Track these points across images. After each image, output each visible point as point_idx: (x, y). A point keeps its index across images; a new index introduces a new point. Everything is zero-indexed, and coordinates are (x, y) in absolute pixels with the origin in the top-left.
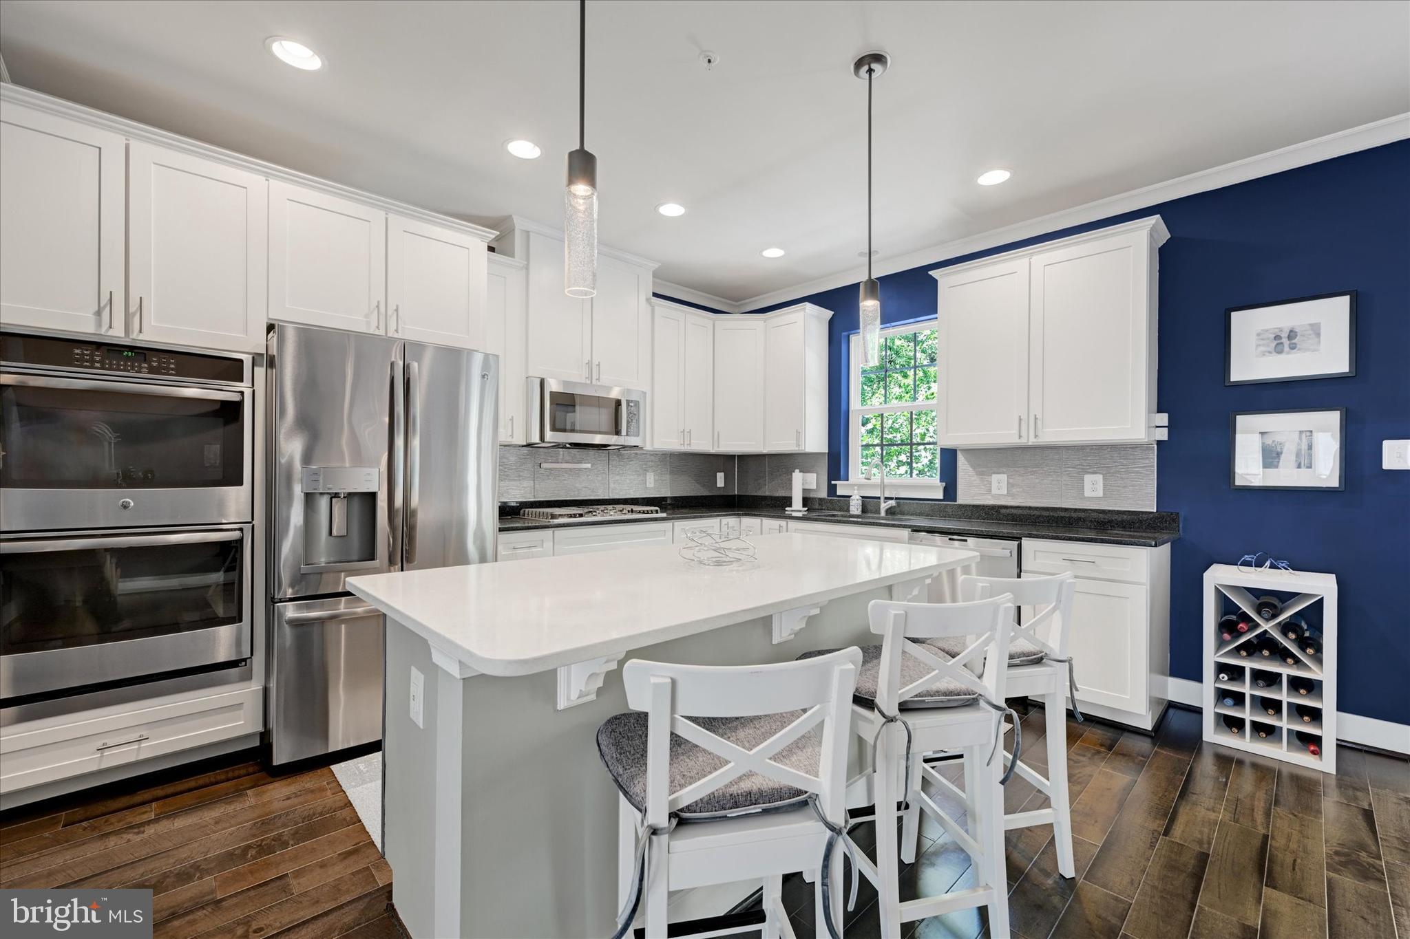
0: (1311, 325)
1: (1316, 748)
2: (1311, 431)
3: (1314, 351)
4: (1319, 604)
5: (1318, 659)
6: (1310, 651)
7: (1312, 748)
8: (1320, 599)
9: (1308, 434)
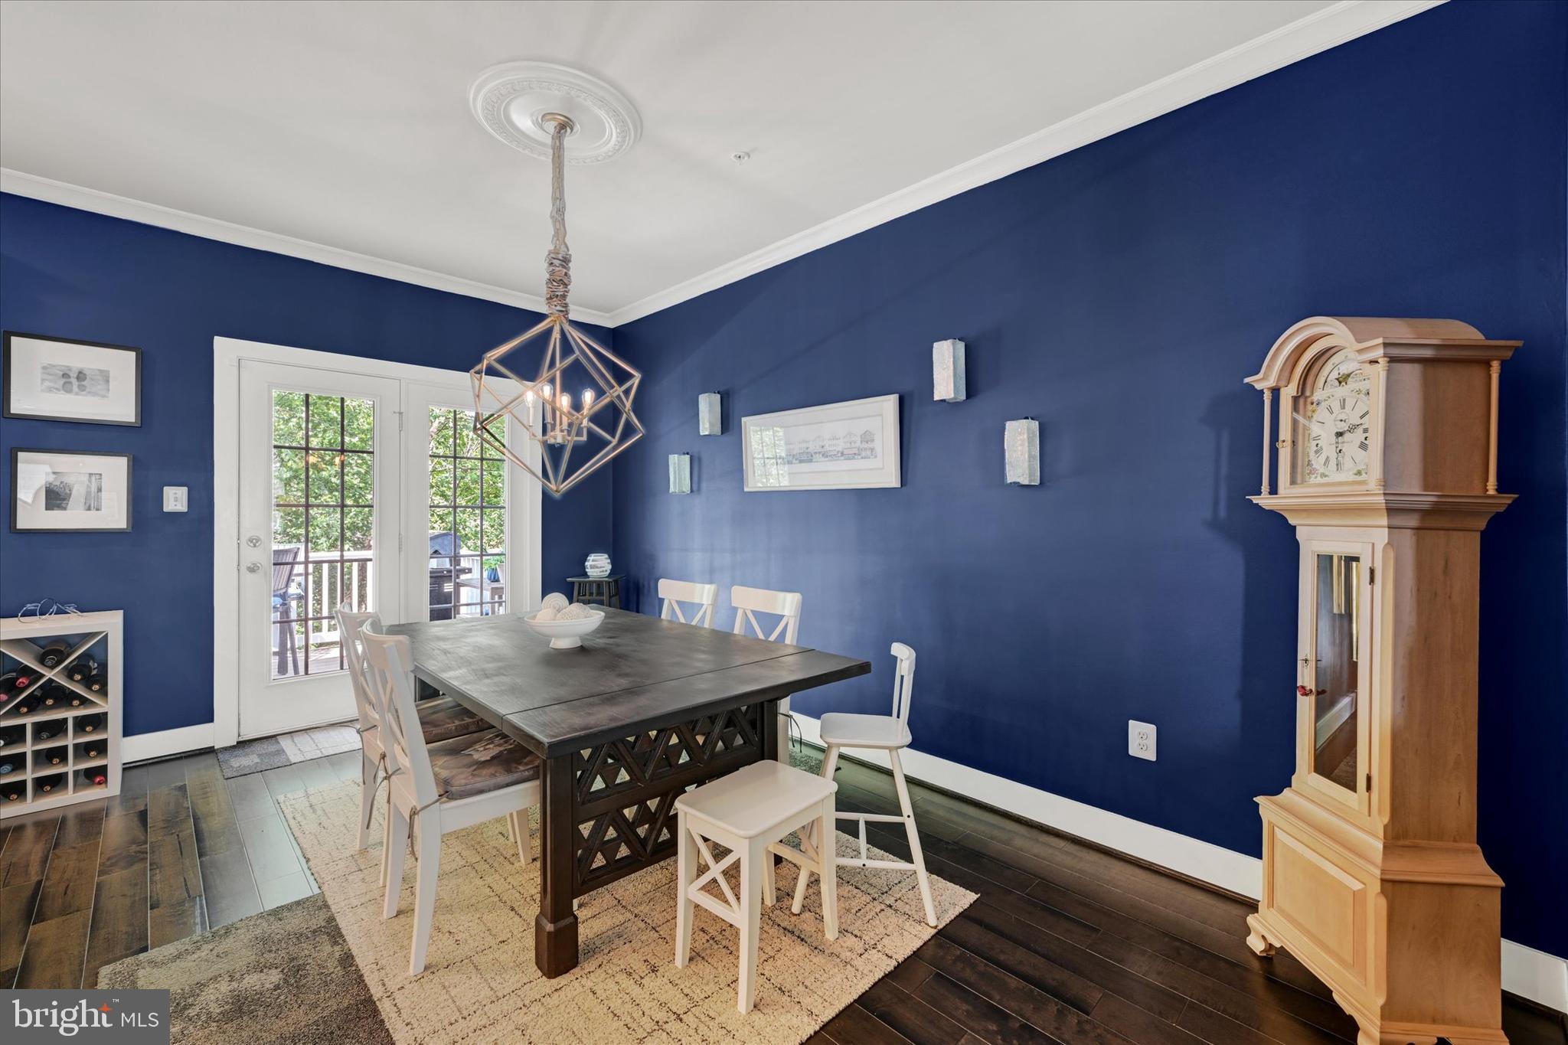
0: (101, 371)
1: (102, 778)
2: (101, 475)
3: (104, 396)
4: (105, 640)
5: (103, 692)
6: (96, 687)
7: (98, 779)
8: (103, 637)
9: (98, 477)
